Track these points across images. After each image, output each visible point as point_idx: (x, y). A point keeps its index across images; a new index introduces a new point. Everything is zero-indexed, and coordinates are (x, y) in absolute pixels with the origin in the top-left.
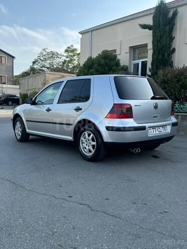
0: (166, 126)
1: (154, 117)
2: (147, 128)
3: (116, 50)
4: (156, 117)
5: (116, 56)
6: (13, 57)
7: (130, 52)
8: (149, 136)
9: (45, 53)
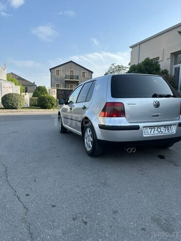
0: (171, 125)
1: (153, 116)
2: (140, 127)
3: (159, 57)
4: (158, 116)
5: (157, 62)
6: (92, 72)
7: (171, 58)
8: (144, 136)
9: (113, 67)
